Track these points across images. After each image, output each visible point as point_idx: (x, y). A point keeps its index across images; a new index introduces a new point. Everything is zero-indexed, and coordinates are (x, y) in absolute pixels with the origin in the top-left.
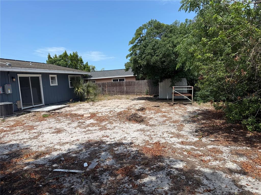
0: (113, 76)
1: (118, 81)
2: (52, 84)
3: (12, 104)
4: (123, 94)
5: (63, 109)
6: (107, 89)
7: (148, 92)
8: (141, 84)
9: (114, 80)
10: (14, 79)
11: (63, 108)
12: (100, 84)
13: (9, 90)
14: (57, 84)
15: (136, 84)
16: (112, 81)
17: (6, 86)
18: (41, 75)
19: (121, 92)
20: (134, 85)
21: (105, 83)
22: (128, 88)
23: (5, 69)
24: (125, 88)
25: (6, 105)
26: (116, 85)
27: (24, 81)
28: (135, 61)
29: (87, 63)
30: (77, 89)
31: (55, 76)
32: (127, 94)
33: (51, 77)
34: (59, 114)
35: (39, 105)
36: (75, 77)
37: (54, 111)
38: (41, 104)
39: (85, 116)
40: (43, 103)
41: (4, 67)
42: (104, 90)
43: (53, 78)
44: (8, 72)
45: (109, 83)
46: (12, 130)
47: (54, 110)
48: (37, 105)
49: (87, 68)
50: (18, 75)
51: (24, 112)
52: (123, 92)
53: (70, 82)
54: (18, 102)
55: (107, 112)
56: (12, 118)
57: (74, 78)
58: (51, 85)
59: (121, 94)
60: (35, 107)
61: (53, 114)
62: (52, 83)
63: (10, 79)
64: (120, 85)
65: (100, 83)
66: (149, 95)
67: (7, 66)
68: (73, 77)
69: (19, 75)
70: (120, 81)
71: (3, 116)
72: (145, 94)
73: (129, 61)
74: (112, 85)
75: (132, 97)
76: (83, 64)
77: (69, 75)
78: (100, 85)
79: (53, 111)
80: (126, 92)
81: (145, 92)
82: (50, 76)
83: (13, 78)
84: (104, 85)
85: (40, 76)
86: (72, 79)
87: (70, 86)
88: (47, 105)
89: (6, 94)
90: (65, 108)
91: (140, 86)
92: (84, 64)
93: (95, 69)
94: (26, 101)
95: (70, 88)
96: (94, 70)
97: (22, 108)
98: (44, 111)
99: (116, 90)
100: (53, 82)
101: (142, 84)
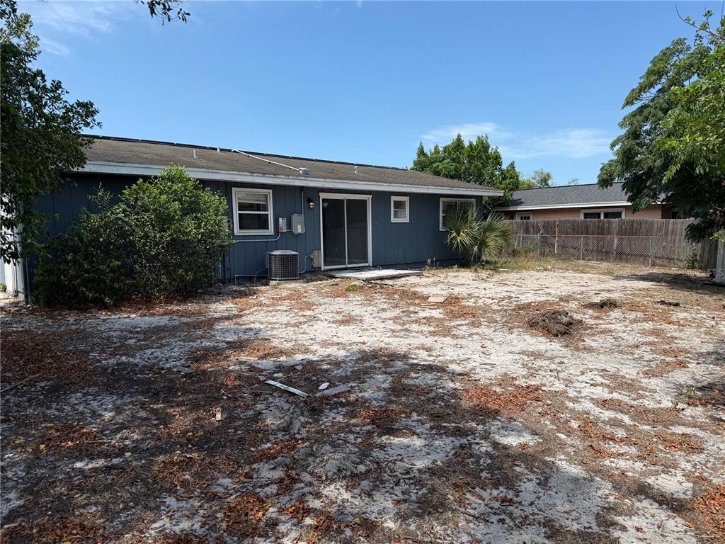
0: (587, 201)
1: (600, 217)
2: (394, 217)
3: (296, 255)
4: (607, 260)
5: (403, 279)
6: (557, 239)
7: (698, 258)
8: (673, 232)
9: (586, 216)
10: (311, 204)
11: (404, 276)
12: (537, 223)
13: (299, 227)
14: (407, 220)
15: (655, 231)
16: (582, 217)
17: (295, 217)
18: (370, 196)
19: (602, 251)
20: (649, 232)
21: (555, 222)
22: (625, 243)
23: (293, 180)
24: (616, 241)
25: (285, 255)
26: (586, 231)
27: (333, 208)
28: (627, 157)
29: (512, 166)
30: (455, 234)
31: (406, 199)
32: (621, 259)
33: (395, 202)
34: (382, 288)
35: (359, 265)
36: (458, 203)
37: (379, 282)
38: (365, 263)
39: (431, 299)
40: (370, 263)
41: (291, 177)
42: (549, 241)
43: (399, 205)
44: (302, 188)
45: (568, 221)
46: (273, 304)
47: (382, 279)
48: (355, 265)
49: (511, 178)
50: (320, 194)
51: (324, 275)
52: (607, 253)
53: (441, 215)
54: (316, 253)
55: (493, 299)
56: (293, 285)
57: (456, 205)
58: (393, 220)
59: (602, 260)
60: (351, 268)
61: (370, 287)
62: (396, 216)
63: (304, 203)
64: (601, 231)
65: (539, 220)
66: (701, 268)
67: (300, 175)
68: (454, 204)
69: (323, 196)
70: (605, 217)
71: (278, 278)
72: (684, 264)
73: (616, 158)
74: (573, 229)
75: (628, 269)
76: (500, 168)
77: (441, 199)
78: (538, 227)
79: (378, 279)
80: (617, 254)
81: (683, 257)
82: (394, 198)
83: (310, 201)
84: (549, 228)
85: (368, 198)
86: (450, 208)
87: (441, 225)
88: (376, 266)
89: (294, 234)
90: (408, 278)
91: (669, 238)
92: (504, 167)
93: (550, 182)
94: (333, 255)
95: (441, 230)
96: (547, 184)
97: (323, 268)
98: (358, 279)
99: (586, 244)
100: (399, 214)
101: (679, 231)
